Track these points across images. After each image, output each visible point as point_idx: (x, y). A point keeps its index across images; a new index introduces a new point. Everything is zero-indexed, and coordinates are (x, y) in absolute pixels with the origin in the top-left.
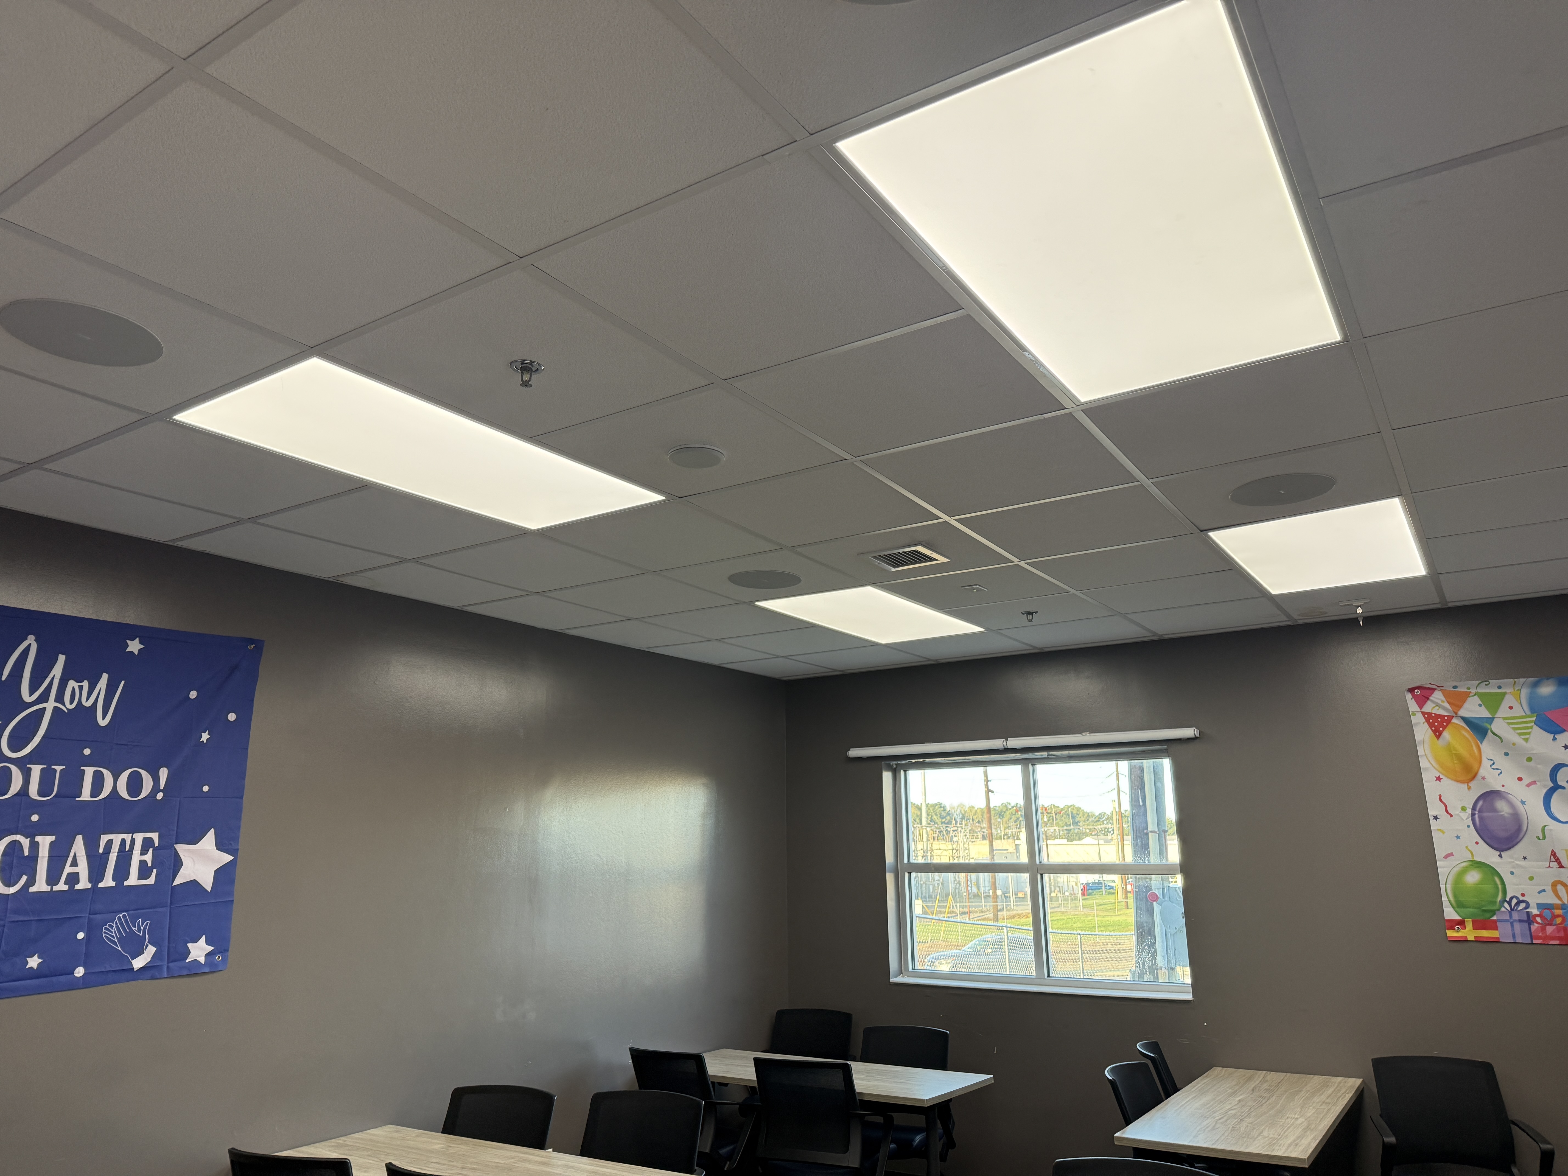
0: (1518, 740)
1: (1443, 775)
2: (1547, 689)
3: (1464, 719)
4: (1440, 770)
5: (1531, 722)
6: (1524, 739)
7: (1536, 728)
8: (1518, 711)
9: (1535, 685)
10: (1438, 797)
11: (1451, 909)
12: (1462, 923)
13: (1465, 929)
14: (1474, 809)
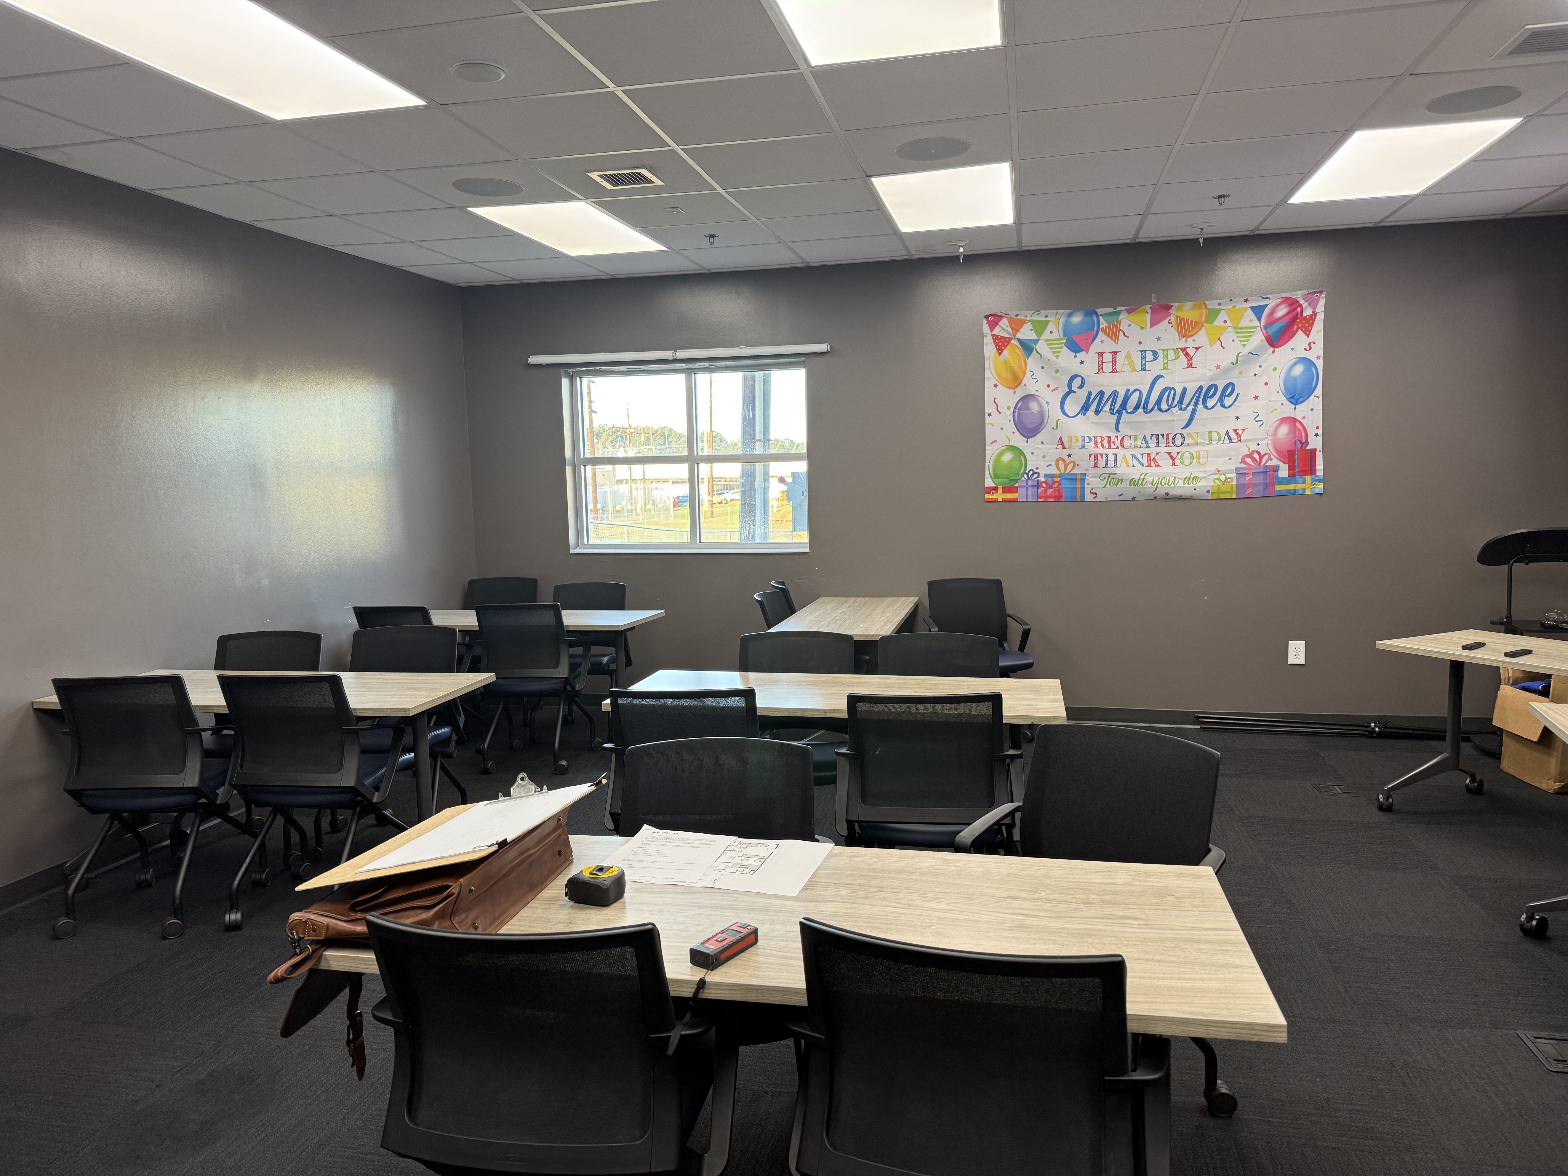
0: (1052, 357)
1: (999, 382)
2: (1077, 319)
3: (1019, 340)
4: (998, 378)
5: (1062, 343)
6: (1056, 356)
7: (1065, 347)
8: (1055, 335)
9: (1070, 315)
10: (993, 399)
11: (990, 480)
12: (996, 489)
13: (997, 493)
14: (1015, 408)
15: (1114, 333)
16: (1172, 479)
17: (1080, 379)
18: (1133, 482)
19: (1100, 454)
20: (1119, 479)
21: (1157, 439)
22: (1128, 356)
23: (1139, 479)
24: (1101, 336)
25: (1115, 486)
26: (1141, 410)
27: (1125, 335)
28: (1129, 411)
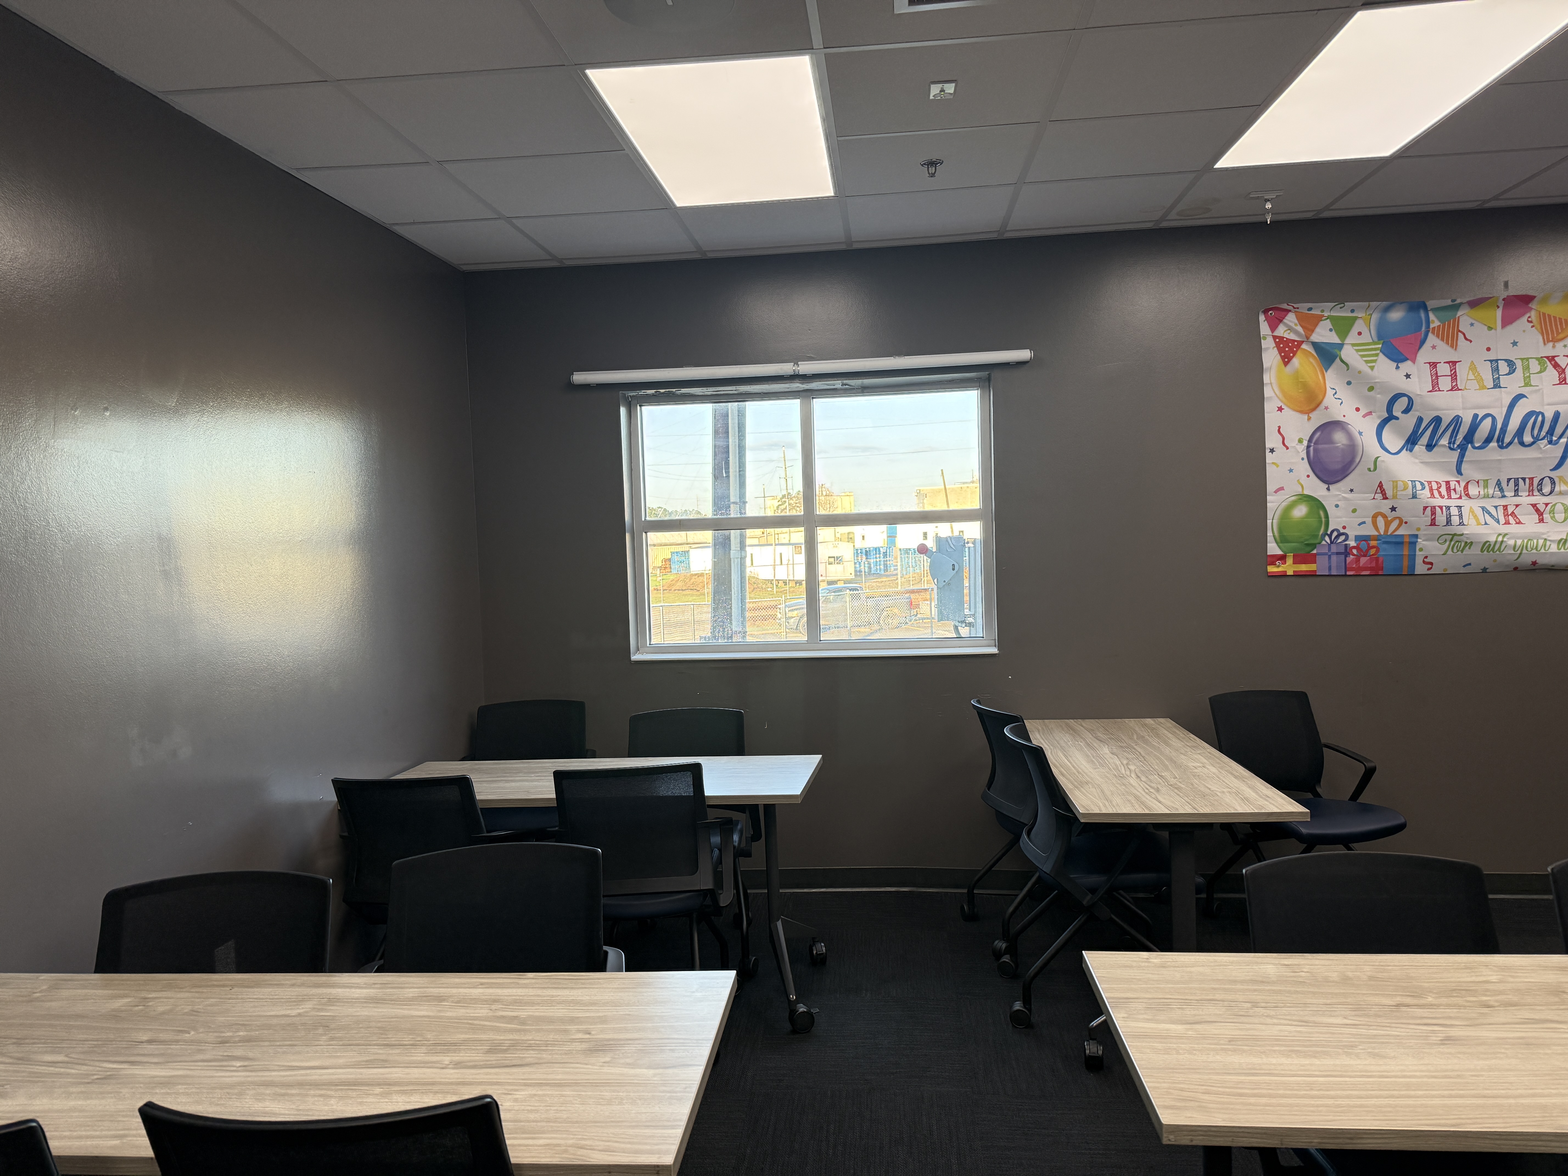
0: (1365, 368)
1: (1285, 404)
2: (1396, 315)
3: (1315, 345)
4: (1284, 399)
5: (1377, 349)
6: (1370, 367)
7: (1381, 355)
8: (1366, 338)
9: (1387, 309)
10: (1278, 428)
11: (1274, 545)
12: (1283, 558)
13: (1286, 564)
14: (1310, 441)
15: (1451, 336)
16: (1541, 542)
17: (1405, 399)
18: (1487, 546)
19: (1439, 506)
20: (1466, 542)
21: (1517, 484)
22: (1473, 368)
23: (1496, 542)
24: (1432, 339)
25: (1459, 552)
26: (1494, 444)
27: (1466, 339)
28: (1477, 445)
